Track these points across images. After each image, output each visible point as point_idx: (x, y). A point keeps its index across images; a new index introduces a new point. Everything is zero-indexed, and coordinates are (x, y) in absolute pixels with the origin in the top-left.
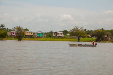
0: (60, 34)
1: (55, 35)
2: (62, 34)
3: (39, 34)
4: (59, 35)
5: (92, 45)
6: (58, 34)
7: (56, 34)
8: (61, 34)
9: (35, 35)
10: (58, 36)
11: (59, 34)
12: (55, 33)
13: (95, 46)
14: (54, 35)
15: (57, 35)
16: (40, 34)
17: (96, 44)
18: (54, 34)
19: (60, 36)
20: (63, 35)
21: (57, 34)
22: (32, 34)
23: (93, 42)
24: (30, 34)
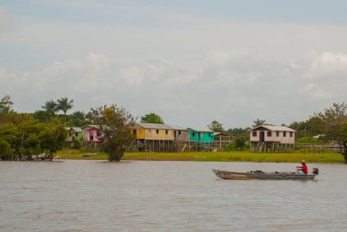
0: (278, 132)
1: (257, 139)
2: (288, 135)
3: (196, 135)
4: (274, 138)
5: (301, 172)
6: (270, 134)
7: (262, 135)
8: (281, 134)
9: (180, 138)
10: (271, 143)
11: (274, 134)
12: (258, 132)
13: (312, 178)
14: (253, 139)
15: (267, 139)
16: (202, 135)
17: (316, 172)
18: (255, 134)
19: (276, 143)
20: (289, 140)
21: (266, 133)
22: (170, 137)
23: (303, 164)
24: (162, 136)
